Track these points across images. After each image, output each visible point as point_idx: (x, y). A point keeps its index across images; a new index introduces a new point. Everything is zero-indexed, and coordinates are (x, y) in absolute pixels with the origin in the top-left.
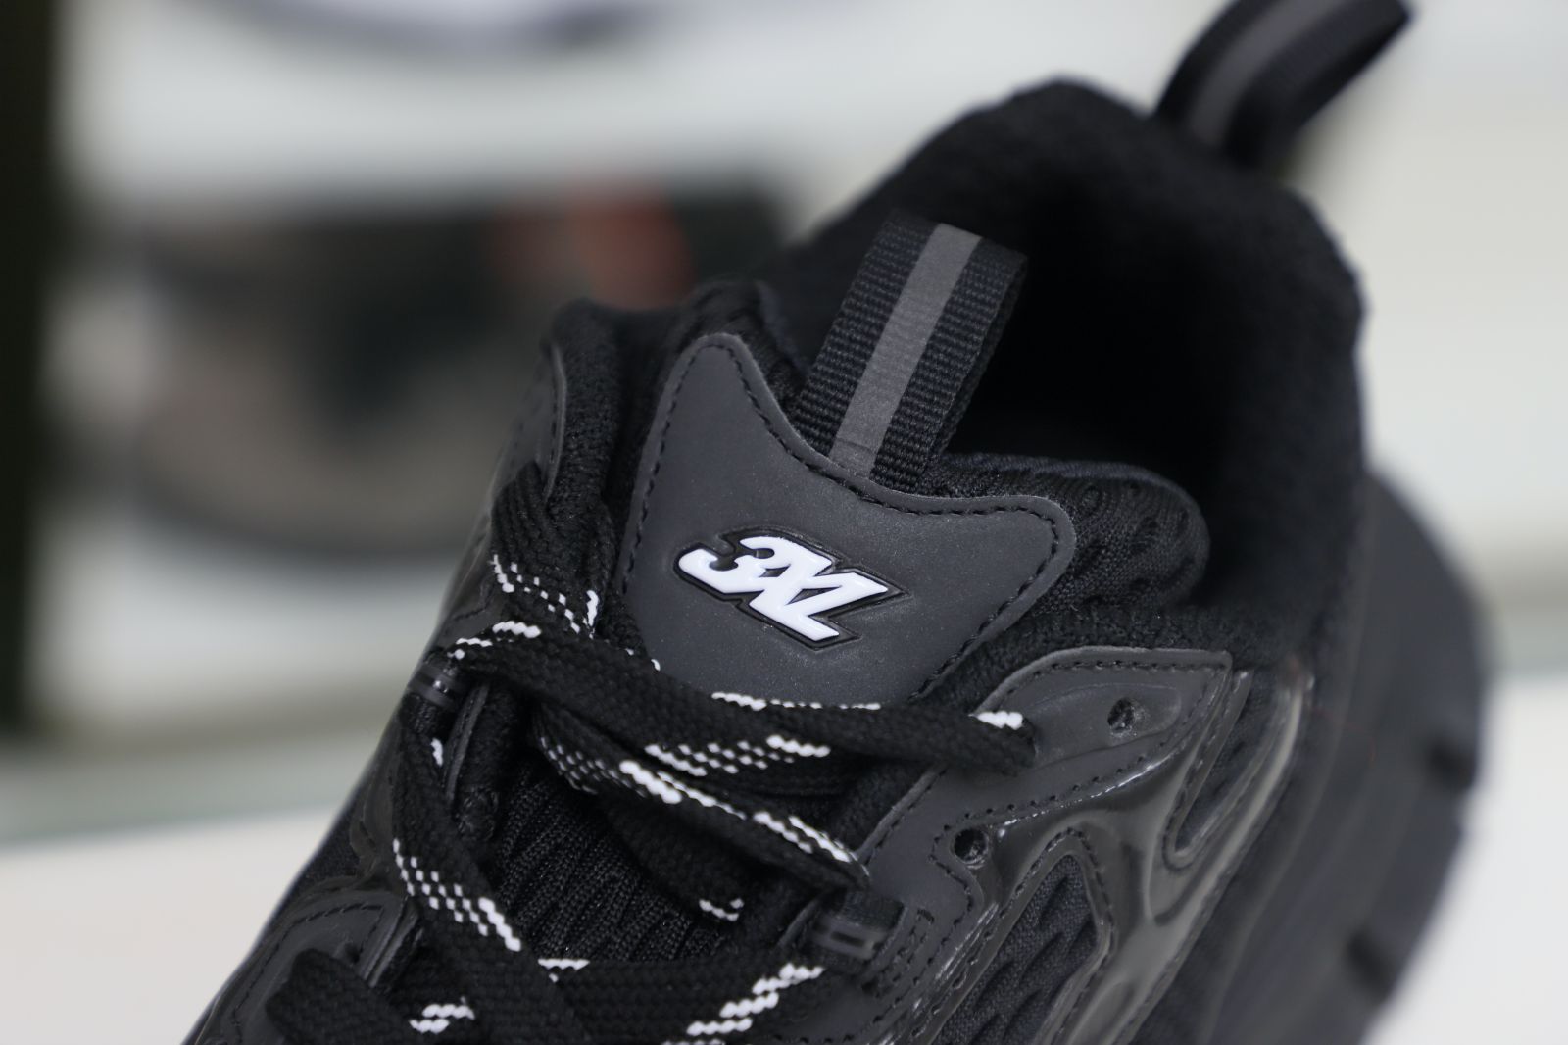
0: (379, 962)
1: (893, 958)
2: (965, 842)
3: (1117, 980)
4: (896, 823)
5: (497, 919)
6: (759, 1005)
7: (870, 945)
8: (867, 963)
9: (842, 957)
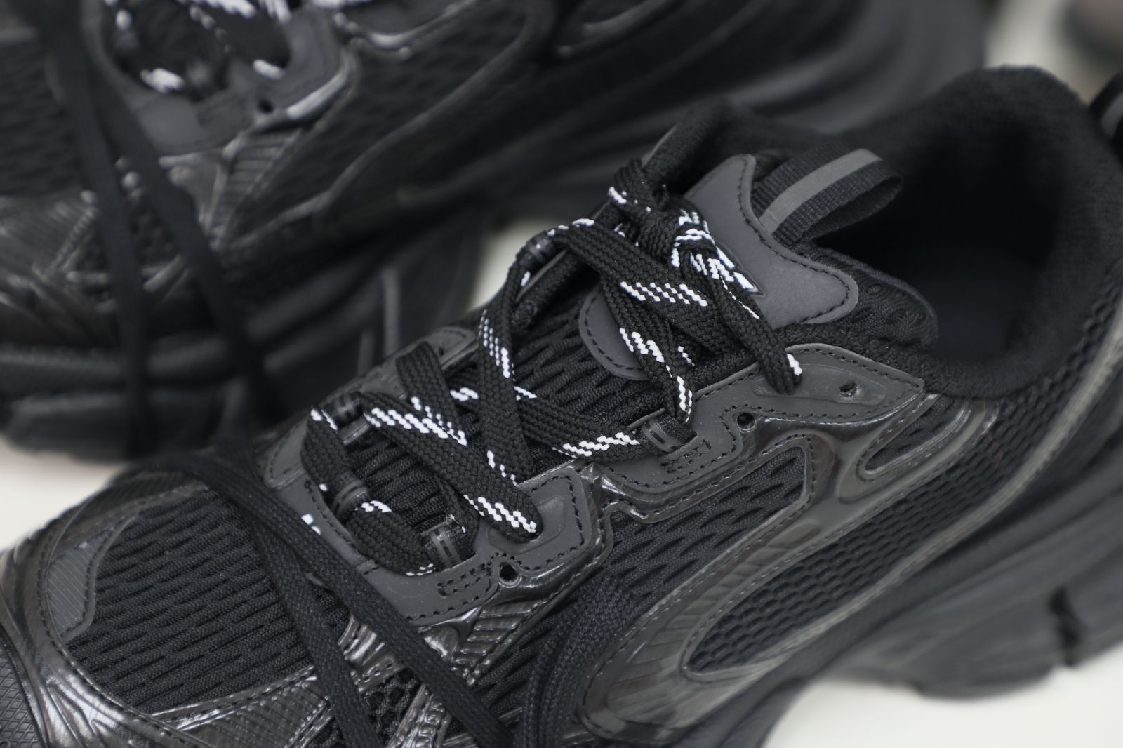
0: (450, 360)
1: (681, 457)
2: (745, 419)
3: (809, 522)
4: (707, 394)
5: (506, 360)
6: (597, 447)
7: (670, 446)
8: (665, 453)
9: (650, 443)
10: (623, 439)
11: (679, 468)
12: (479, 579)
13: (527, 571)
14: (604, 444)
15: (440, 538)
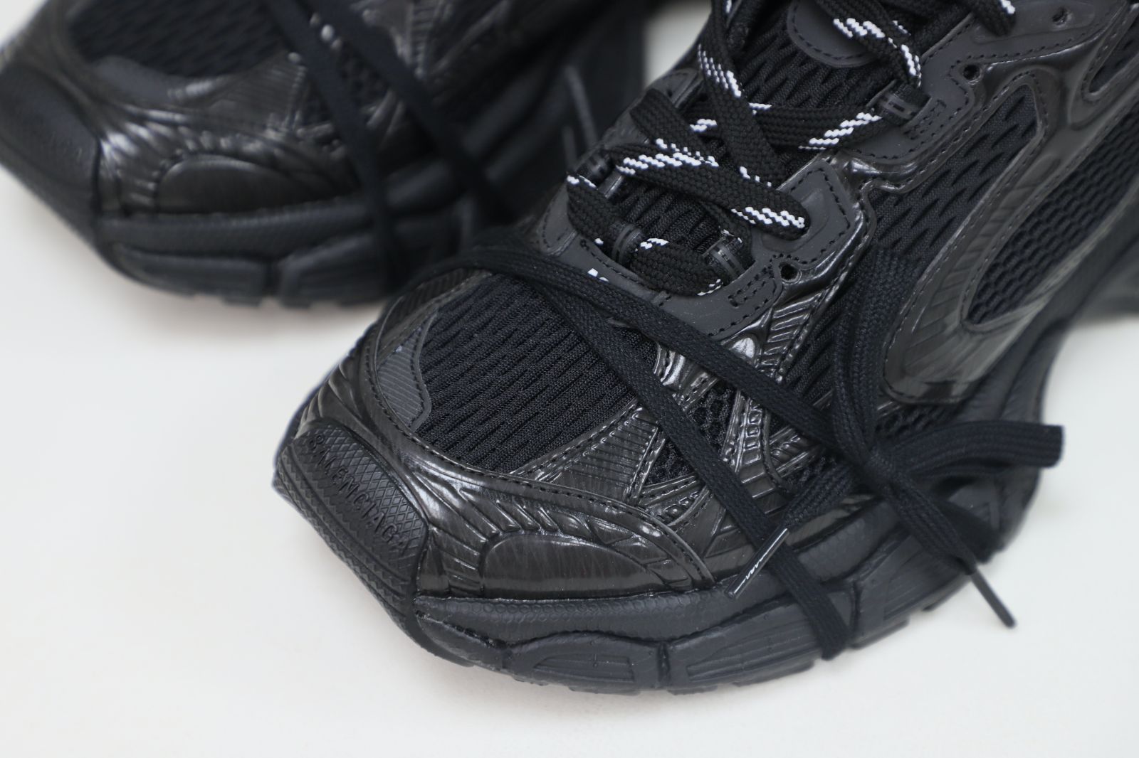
0: (680, 97)
1: (920, 121)
2: (971, 71)
3: (1048, 156)
4: (931, 56)
5: (733, 81)
6: (843, 132)
7: (909, 112)
8: (906, 121)
9: (891, 114)
10: (865, 118)
11: (922, 132)
12: (764, 283)
13: (805, 265)
14: (847, 128)
15: (721, 253)
